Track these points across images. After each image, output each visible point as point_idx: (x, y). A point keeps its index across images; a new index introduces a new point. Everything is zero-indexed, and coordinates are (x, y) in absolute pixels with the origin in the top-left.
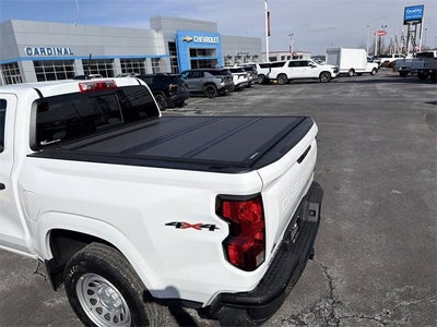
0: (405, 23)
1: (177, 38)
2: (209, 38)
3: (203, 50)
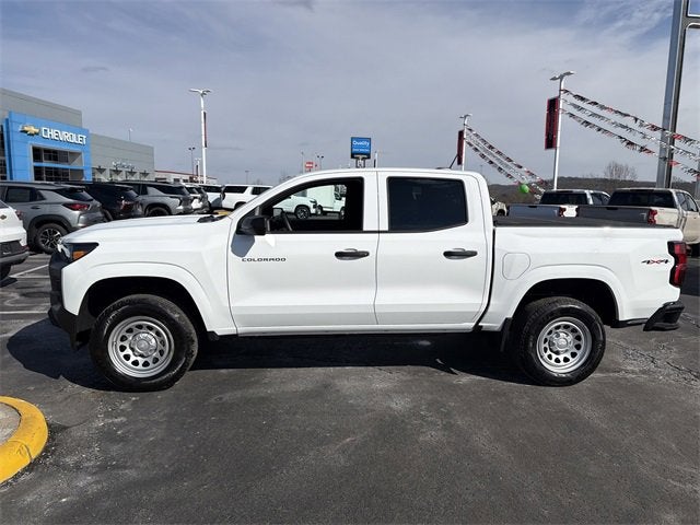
1: (7, 124)
2: (69, 135)
3: (55, 152)
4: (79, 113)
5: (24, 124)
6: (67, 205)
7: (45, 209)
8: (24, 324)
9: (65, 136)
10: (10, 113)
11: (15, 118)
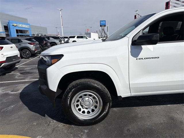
0: (101, 26)
1: (9, 24)
2: (25, 26)
3: (22, 30)
4: (27, 19)
5: (13, 23)
6: (29, 43)
7: (23, 45)
8: (24, 86)
9: (24, 26)
10: (9, 20)
11: (10, 22)
